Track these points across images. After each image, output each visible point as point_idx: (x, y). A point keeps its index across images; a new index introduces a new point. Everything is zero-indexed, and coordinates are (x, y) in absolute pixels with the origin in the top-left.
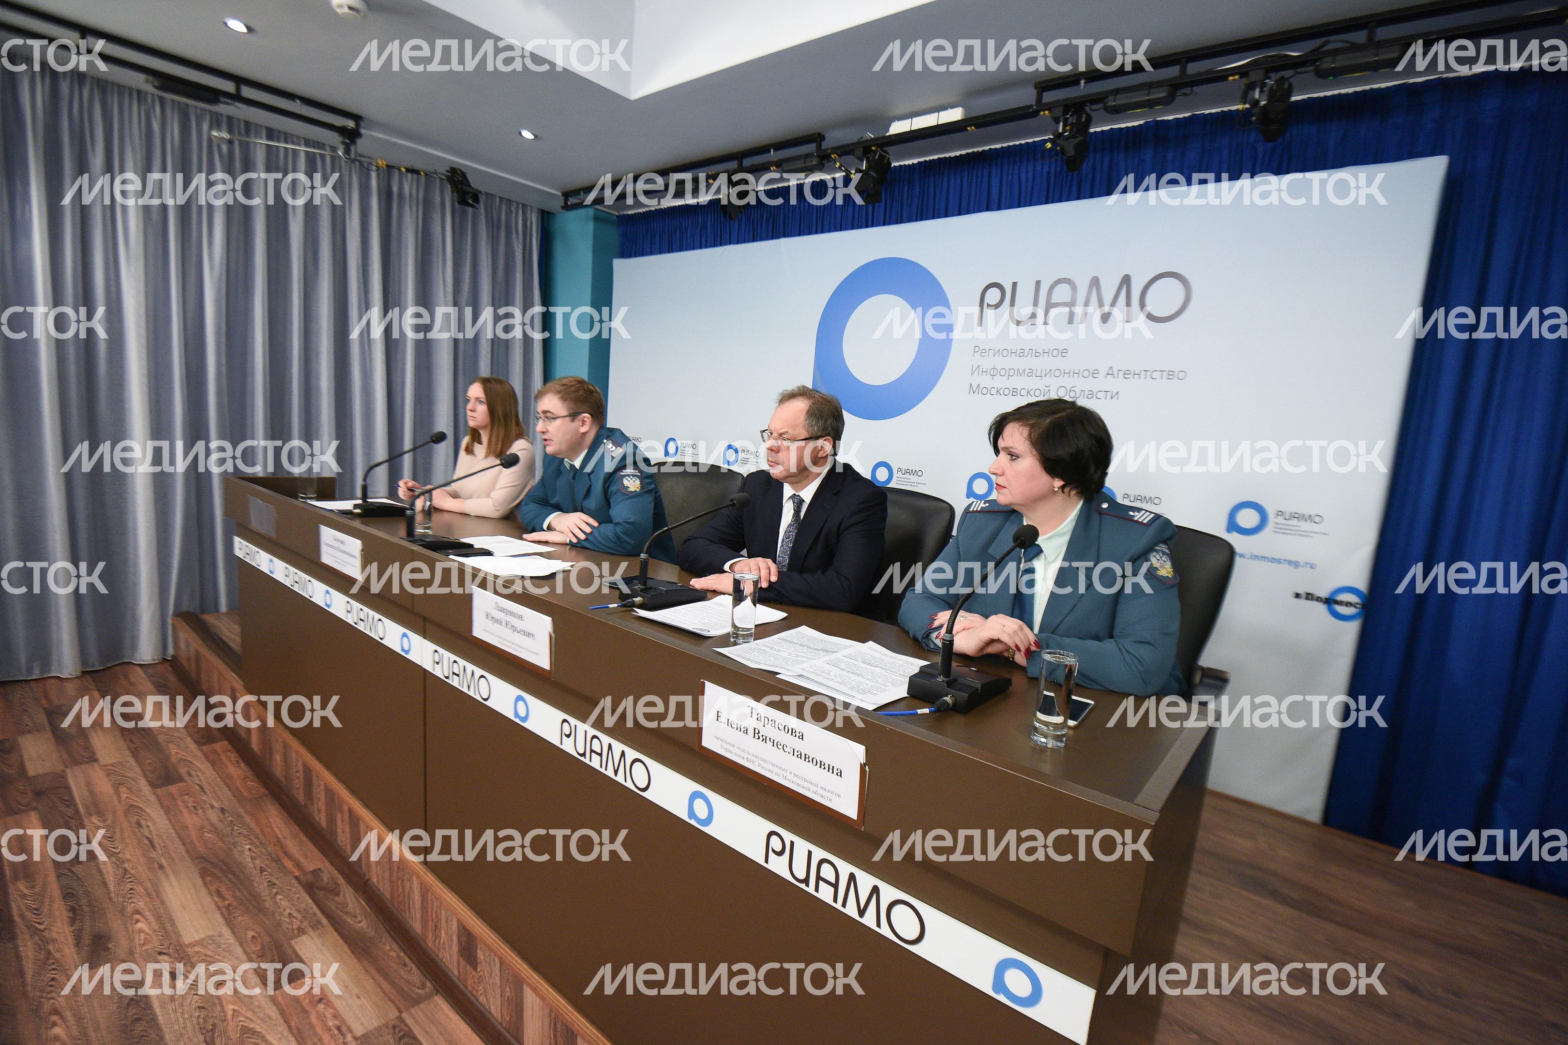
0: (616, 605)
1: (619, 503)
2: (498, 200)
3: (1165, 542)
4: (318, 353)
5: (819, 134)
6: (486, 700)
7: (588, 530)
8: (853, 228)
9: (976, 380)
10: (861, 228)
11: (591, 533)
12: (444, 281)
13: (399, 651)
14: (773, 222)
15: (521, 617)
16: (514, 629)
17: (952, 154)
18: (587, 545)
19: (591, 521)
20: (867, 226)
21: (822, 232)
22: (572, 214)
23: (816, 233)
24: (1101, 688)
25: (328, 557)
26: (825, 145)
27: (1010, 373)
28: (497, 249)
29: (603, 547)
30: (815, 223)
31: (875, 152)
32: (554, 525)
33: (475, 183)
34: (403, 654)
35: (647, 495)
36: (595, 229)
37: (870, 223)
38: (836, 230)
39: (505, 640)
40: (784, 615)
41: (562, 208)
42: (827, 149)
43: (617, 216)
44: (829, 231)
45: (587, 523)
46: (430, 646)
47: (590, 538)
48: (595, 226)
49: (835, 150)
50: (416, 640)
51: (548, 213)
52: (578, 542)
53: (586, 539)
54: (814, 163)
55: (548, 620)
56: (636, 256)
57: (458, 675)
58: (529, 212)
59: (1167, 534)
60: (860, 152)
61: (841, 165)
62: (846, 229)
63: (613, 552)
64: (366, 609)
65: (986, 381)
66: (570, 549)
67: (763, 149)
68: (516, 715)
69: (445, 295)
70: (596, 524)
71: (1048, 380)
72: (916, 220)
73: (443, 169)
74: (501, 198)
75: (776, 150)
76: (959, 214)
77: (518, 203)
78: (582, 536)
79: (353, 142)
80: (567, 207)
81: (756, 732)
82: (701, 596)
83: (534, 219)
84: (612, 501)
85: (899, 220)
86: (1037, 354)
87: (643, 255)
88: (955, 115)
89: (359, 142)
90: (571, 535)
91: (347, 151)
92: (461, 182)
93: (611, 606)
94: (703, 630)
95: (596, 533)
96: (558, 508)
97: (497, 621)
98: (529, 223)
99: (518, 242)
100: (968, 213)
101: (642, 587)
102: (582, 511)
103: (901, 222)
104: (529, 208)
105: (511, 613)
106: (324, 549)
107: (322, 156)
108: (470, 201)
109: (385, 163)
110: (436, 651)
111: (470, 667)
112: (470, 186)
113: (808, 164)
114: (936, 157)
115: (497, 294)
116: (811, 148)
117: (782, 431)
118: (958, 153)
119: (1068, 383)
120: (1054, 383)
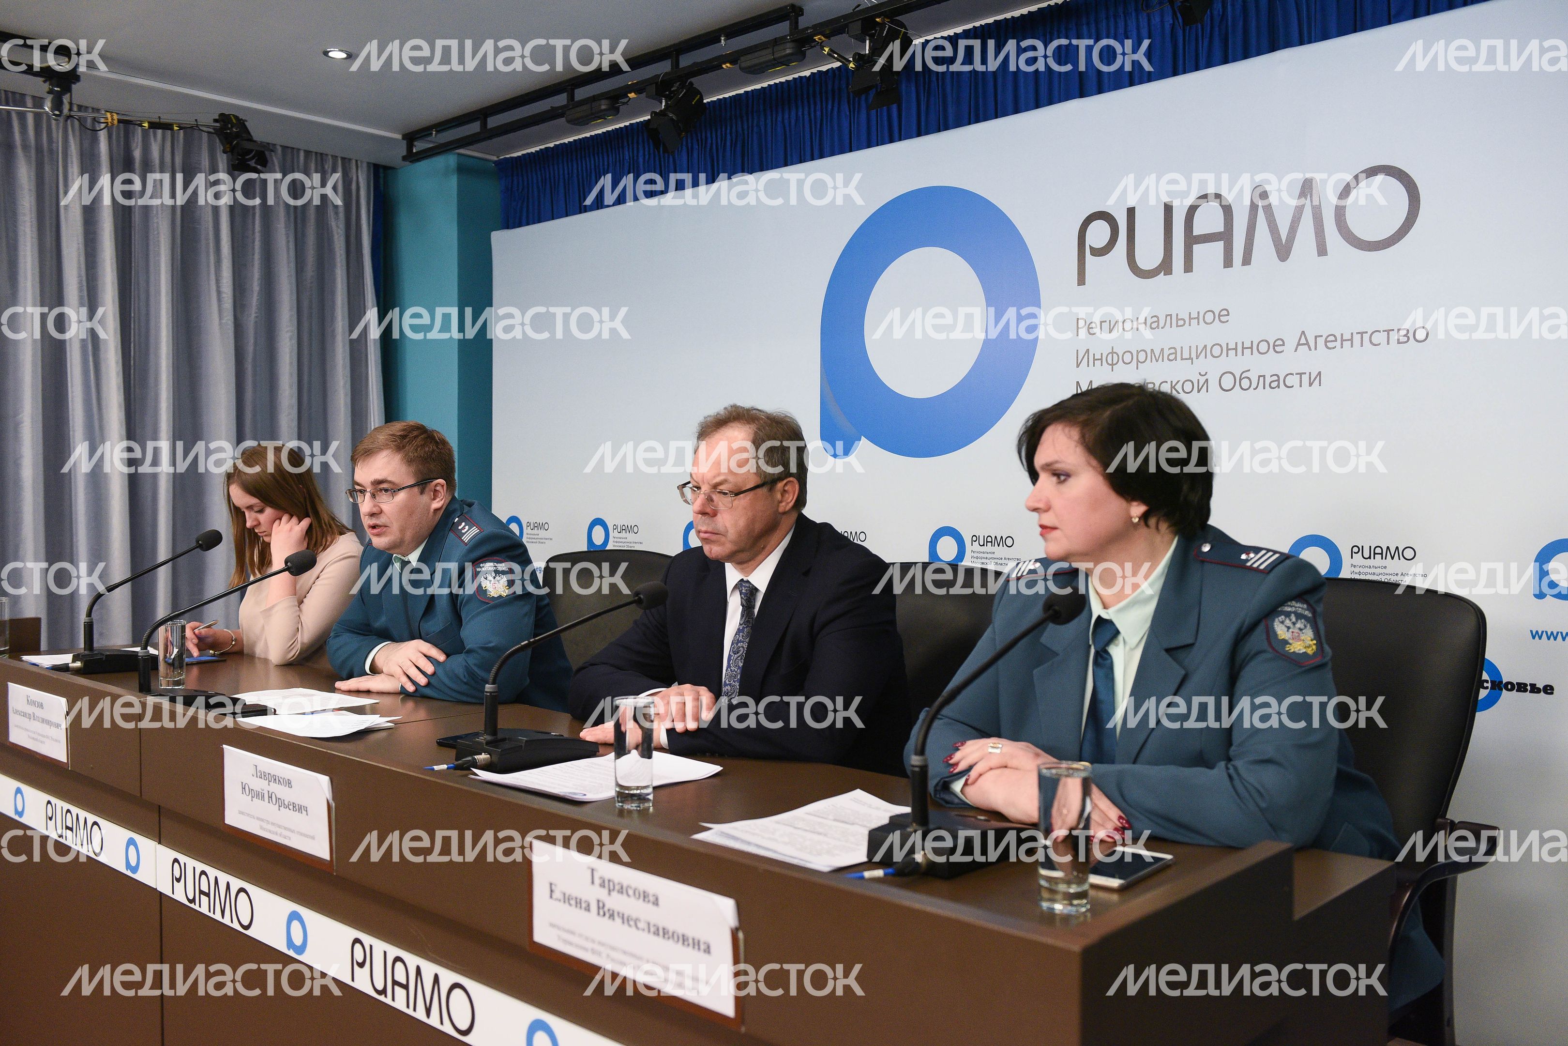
0: (445, 767)
1: (473, 618)
2: (302, 154)
3: (1300, 597)
4: (17, 425)
5: (793, 6)
6: (247, 928)
7: (430, 669)
8: (869, 145)
9: (1085, 375)
10: (883, 144)
11: (434, 674)
12: (219, 292)
13: (122, 868)
14: (743, 146)
15: (289, 783)
16: (281, 803)
17: (1017, 13)
18: (428, 692)
19: (435, 653)
20: (892, 141)
21: (822, 156)
22: (423, 166)
23: (812, 159)
24: (1205, 842)
25: (18, 735)
26: (804, 22)
28: (304, 235)
29: (454, 694)
30: (808, 143)
31: (882, 25)
32: (380, 663)
33: (259, 133)
34: (129, 873)
35: (522, 603)
36: (459, 186)
37: (896, 135)
38: (842, 151)
39: (268, 822)
40: (717, 769)
41: (404, 158)
42: (807, 28)
43: (495, 162)
44: (832, 154)
45: (428, 657)
46: (167, 854)
47: (432, 681)
48: (458, 178)
49: (819, 28)
50: (147, 845)
51: (386, 168)
52: (416, 690)
53: (428, 685)
54: (788, 51)
55: (324, 781)
56: (528, 224)
57: (208, 895)
58: (354, 170)
59: (1302, 584)
60: (856, 27)
61: (831, 50)
62: (859, 148)
63: (469, 700)
64: (75, 810)
65: (1102, 375)
66: (402, 699)
67: (709, 38)
68: (290, 944)
69: (221, 318)
70: (441, 657)
71: (1202, 365)
72: (969, 123)
73: (207, 119)
74: (308, 153)
75: (729, 37)
76: (1037, 106)
77: (335, 157)
78: (422, 681)
79: (67, 89)
80: (412, 157)
81: (600, 906)
82: (591, 750)
83: (362, 180)
84: (463, 615)
85: (943, 125)
86: (1180, 322)
87: (539, 221)
89: (75, 87)
90: (404, 679)
91: (57, 105)
92: (237, 136)
93: (436, 768)
94: (575, 794)
95: (440, 673)
96: (386, 635)
97: (258, 795)
98: (354, 186)
99: (337, 219)
100: (1051, 102)
101: (489, 738)
102: (421, 638)
103: (947, 128)
104: (354, 162)
105: (275, 779)
106: (14, 720)
107: (22, 116)
108: (252, 163)
109: (115, 117)
110: (176, 860)
111: (224, 878)
112: (250, 139)
113: (777, 55)
114: (991, 20)
115: (305, 304)
116: (782, 29)
117: (718, 480)
118: (1025, 11)
119: (1236, 364)
120: (1213, 368)
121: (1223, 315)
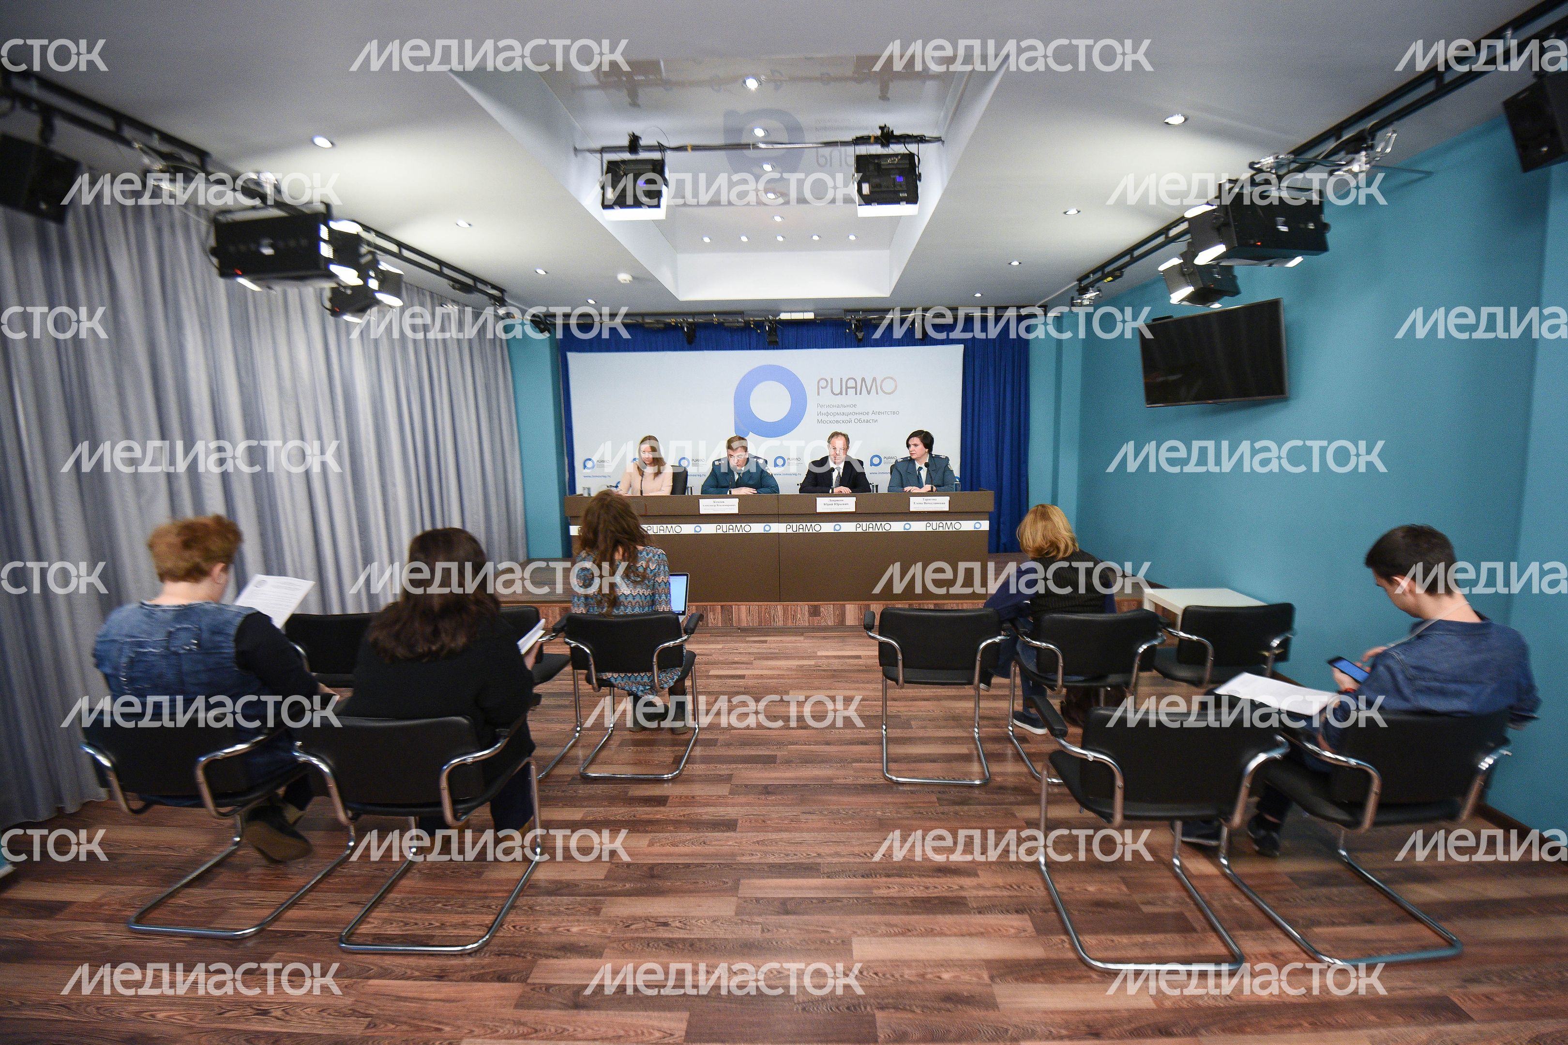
5: (742, 311)
9: (820, 418)
13: (762, 532)
25: (707, 511)
26: (745, 317)
27: (834, 414)
31: (773, 324)
34: (765, 533)
42: (749, 320)
46: (784, 525)
49: (754, 321)
54: (742, 325)
60: (766, 323)
64: (734, 525)
65: (824, 418)
71: (850, 416)
86: (845, 407)
88: (810, 316)
113: (738, 325)
116: (739, 317)
119: (858, 417)
120: (853, 418)
121: (855, 406)
